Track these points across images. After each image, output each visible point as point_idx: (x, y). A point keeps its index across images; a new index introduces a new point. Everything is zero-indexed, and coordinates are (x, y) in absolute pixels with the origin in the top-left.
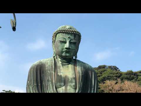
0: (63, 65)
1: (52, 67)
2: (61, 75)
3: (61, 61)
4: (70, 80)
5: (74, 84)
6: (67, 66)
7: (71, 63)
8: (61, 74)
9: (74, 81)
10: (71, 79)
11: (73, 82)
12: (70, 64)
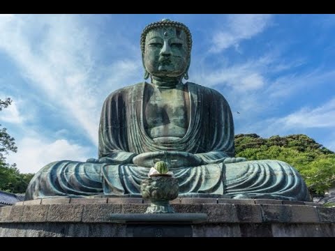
0: (161, 90)
1: (139, 92)
2: (156, 105)
3: (157, 84)
4: (174, 111)
5: (182, 117)
6: (169, 91)
7: (177, 86)
8: (157, 102)
9: (182, 112)
10: (177, 109)
11: (180, 115)
12: (175, 88)
